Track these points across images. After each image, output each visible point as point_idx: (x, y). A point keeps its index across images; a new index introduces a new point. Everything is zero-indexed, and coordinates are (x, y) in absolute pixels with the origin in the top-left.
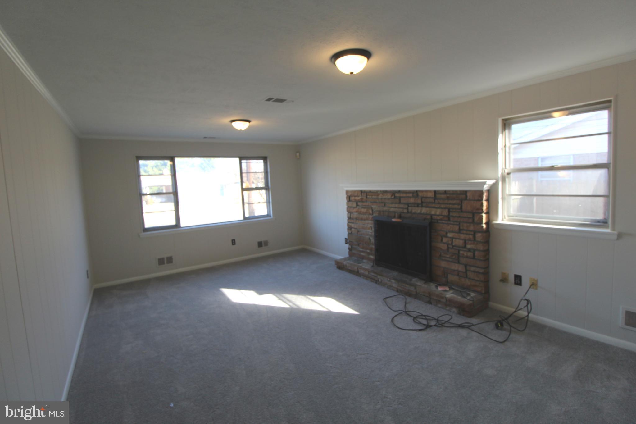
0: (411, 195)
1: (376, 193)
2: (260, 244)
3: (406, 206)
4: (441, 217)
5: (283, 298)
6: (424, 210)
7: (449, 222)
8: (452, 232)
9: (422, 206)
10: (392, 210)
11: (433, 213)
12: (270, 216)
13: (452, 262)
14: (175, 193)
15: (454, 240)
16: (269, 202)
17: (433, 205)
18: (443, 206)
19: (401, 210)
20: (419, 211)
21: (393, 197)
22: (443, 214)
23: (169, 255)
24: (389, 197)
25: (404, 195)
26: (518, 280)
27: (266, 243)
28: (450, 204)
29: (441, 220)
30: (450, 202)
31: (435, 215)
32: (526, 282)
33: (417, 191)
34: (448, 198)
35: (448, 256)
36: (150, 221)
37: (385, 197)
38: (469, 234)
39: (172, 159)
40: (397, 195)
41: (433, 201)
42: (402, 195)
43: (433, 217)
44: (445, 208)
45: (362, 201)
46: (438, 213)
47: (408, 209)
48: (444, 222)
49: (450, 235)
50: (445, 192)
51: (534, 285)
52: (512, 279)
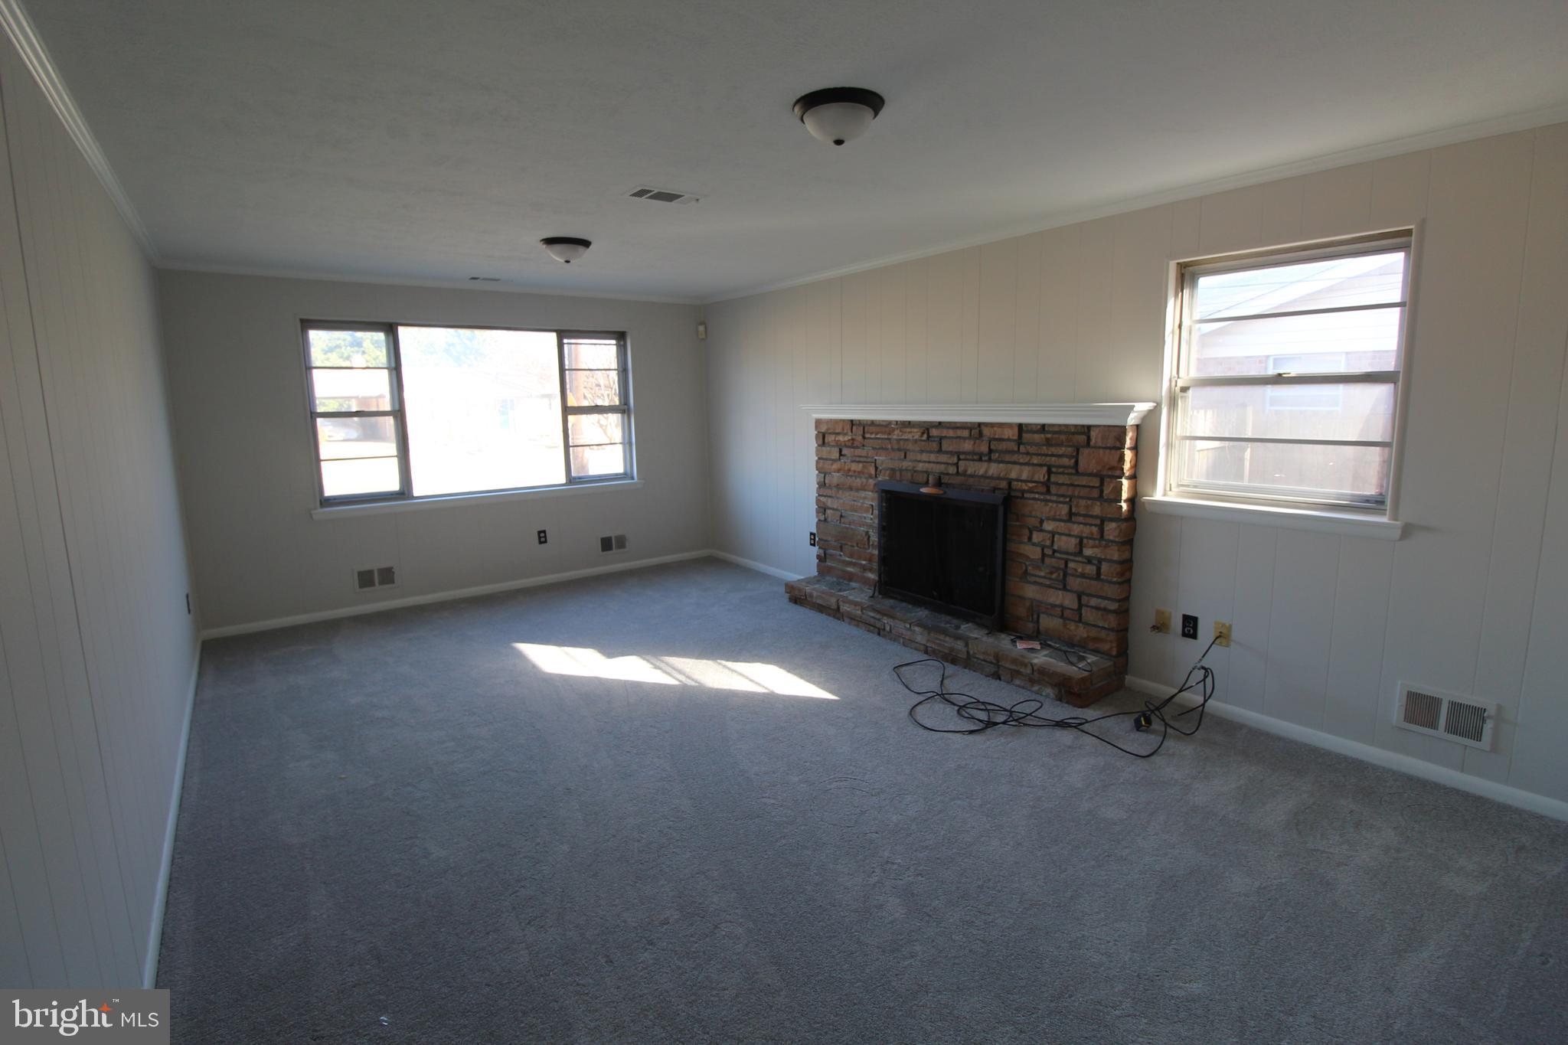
0: (966, 433)
1: (886, 426)
2: (606, 544)
3: (955, 460)
4: (1030, 485)
5: (662, 665)
6: (994, 469)
7: (1048, 497)
8: (1054, 519)
9: (990, 460)
10: (920, 466)
11: (1013, 475)
12: (633, 478)
13: (1049, 587)
14: (399, 413)
15: (1056, 536)
16: (630, 444)
17: (1015, 458)
18: (1035, 460)
19: (942, 468)
20: (981, 472)
21: (925, 437)
22: (1036, 478)
23: (385, 564)
24: (917, 437)
25: (951, 433)
26: (1190, 627)
27: (621, 542)
28: (1052, 455)
29: (1031, 491)
30: (1053, 450)
31: (1018, 480)
32: (1206, 631)
33: (980, 425)
34: (1048, 443)
35: (1042, 574)
36: (337, 481)
37: (905, 437)
38: (1091, 525)
39: (390, 330)
40: (934, 432)
41: (1016, 449)
42: (945, 433)
43: (1014, 483)
44: (1041, 465)
45: (852, 444)
46: (1024, 477)
47: (957, 465)
48: (1037, 496)
49: (1049, 526)
50: (1043, 428)
51: (1222, 636)
52: (1177, 624)
